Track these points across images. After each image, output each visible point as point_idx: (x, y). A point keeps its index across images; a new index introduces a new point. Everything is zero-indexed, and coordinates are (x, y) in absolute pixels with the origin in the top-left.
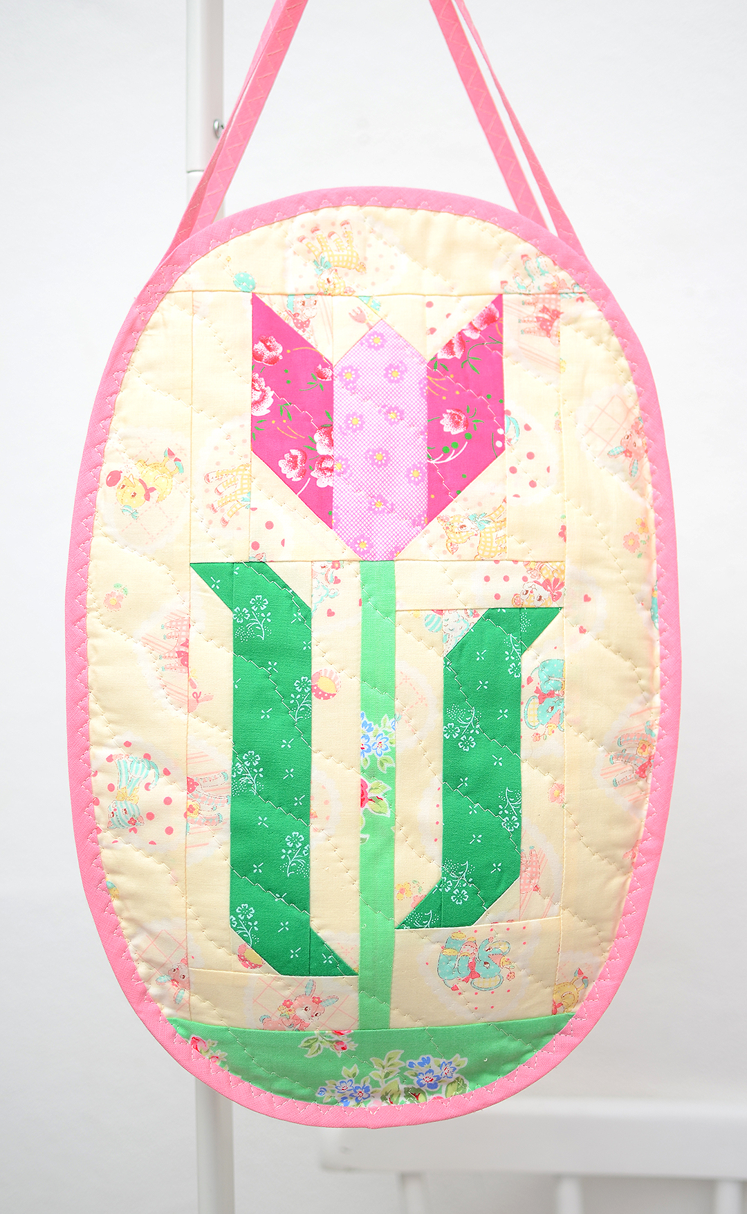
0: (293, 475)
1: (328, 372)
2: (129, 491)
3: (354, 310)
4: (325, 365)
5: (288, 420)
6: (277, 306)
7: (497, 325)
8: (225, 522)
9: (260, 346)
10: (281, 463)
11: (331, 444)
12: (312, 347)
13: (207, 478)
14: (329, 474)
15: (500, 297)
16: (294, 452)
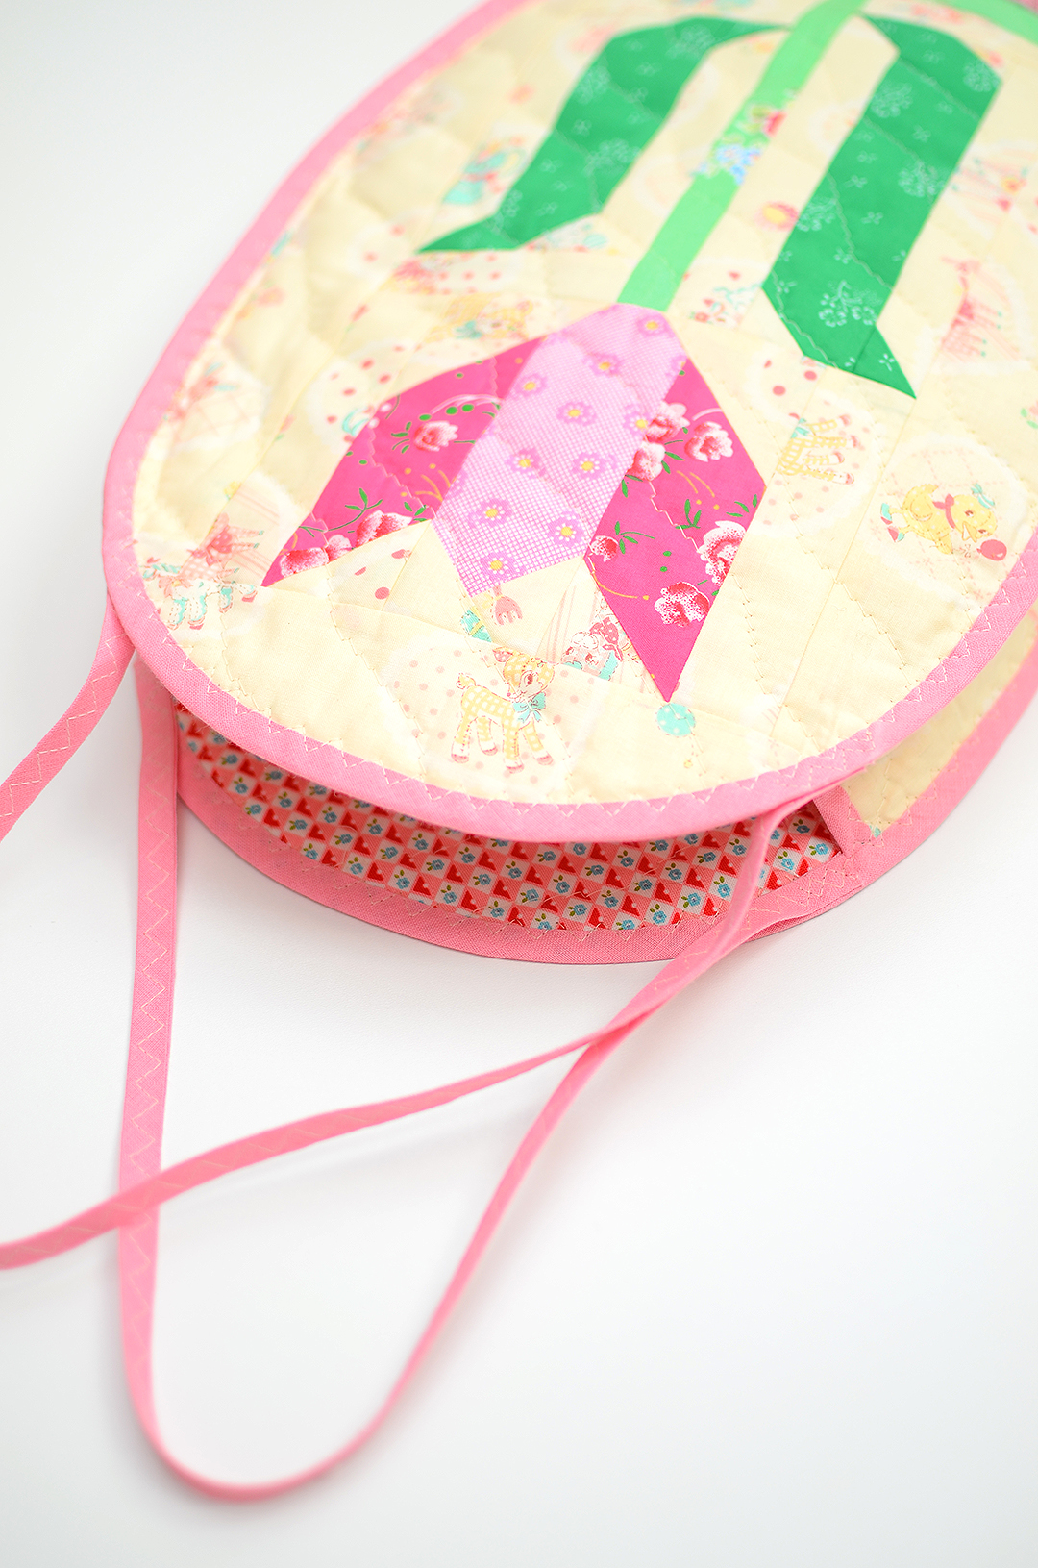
0: (716, 431)
1: (596, 548)
2: (975, 522)
3: (511, 621)
4: (597, 559)
5: (693, 503)
6: (633, 670)
7: (294, 546)
8: (845, 420)
9: (692, 615)
10: (728, 452)
11: (638, 455)
12: (604, 594)
13: (849, 479)
14: (661, 419)
15: (266, 583)
16: (703, 457)
